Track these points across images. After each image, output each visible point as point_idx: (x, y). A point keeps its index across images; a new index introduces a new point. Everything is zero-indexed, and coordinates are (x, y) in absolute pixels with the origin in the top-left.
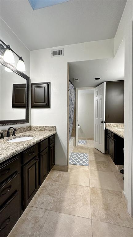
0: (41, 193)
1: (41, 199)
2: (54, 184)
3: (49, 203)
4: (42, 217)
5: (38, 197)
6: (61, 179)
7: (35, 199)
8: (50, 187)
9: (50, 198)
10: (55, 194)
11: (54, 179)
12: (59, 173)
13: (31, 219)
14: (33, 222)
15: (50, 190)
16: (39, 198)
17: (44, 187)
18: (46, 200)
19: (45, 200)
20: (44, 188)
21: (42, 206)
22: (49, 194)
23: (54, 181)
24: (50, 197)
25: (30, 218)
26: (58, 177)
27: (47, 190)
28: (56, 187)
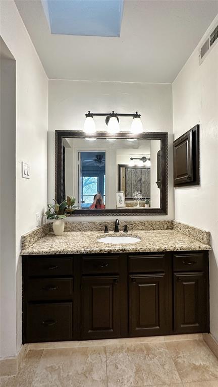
0: (134, 350)
1: (122, 359)
2: (167, 367)
3: (120, 379)
4: (94, 380)
5: (124, 351)
6: (196, 378)
7: (119, 349)
8: (156, 361)
9: (131, 376)
10: (145, 384)
11: (180, 360)
12: (207, 364)
13: (89, 362)
14: (85, 368)
15: (149, 365)
16: (123, 353)
17: (148, 349)
18: (124, 371)
19: (124, 368)
20: (145, 352)
21: (111, 368)
22: (138, 371)
23: (176, 364)
24: (133, 374)
25: (90, 360)
26: (196, 368)
27: (145, 359)
28: (163, 376)
